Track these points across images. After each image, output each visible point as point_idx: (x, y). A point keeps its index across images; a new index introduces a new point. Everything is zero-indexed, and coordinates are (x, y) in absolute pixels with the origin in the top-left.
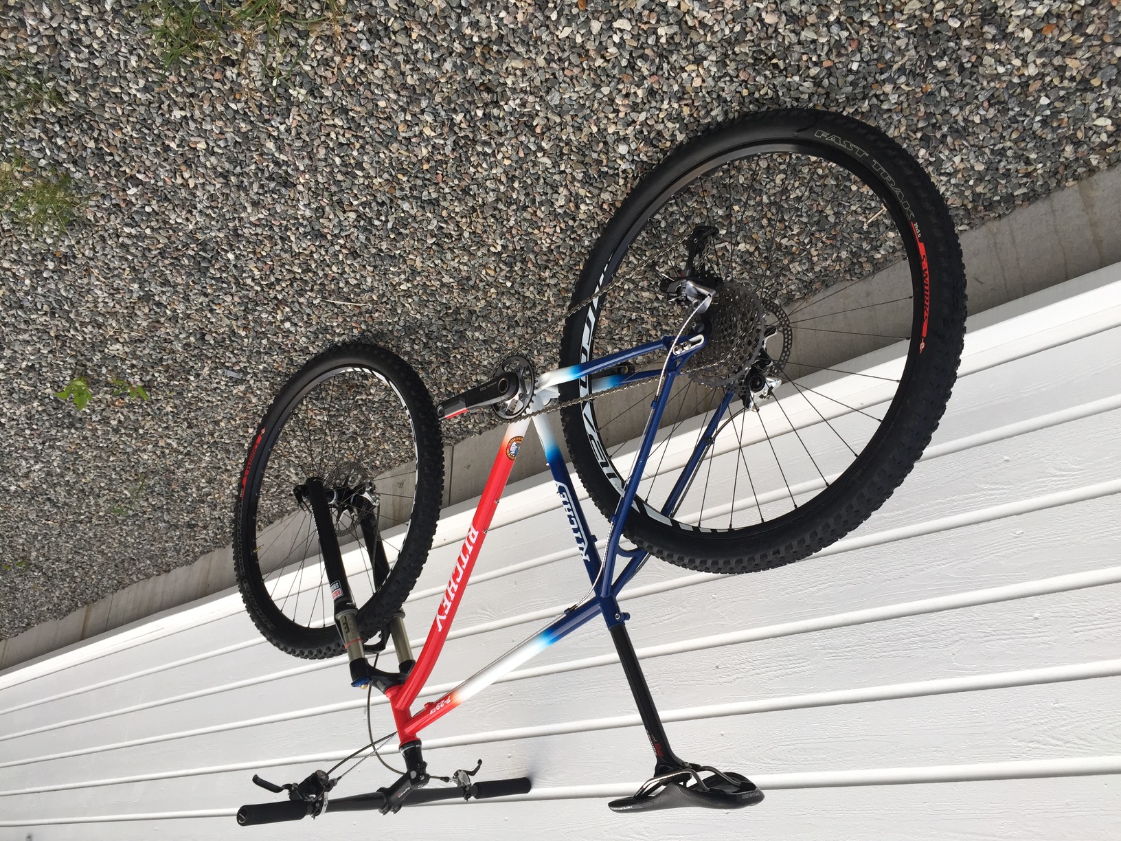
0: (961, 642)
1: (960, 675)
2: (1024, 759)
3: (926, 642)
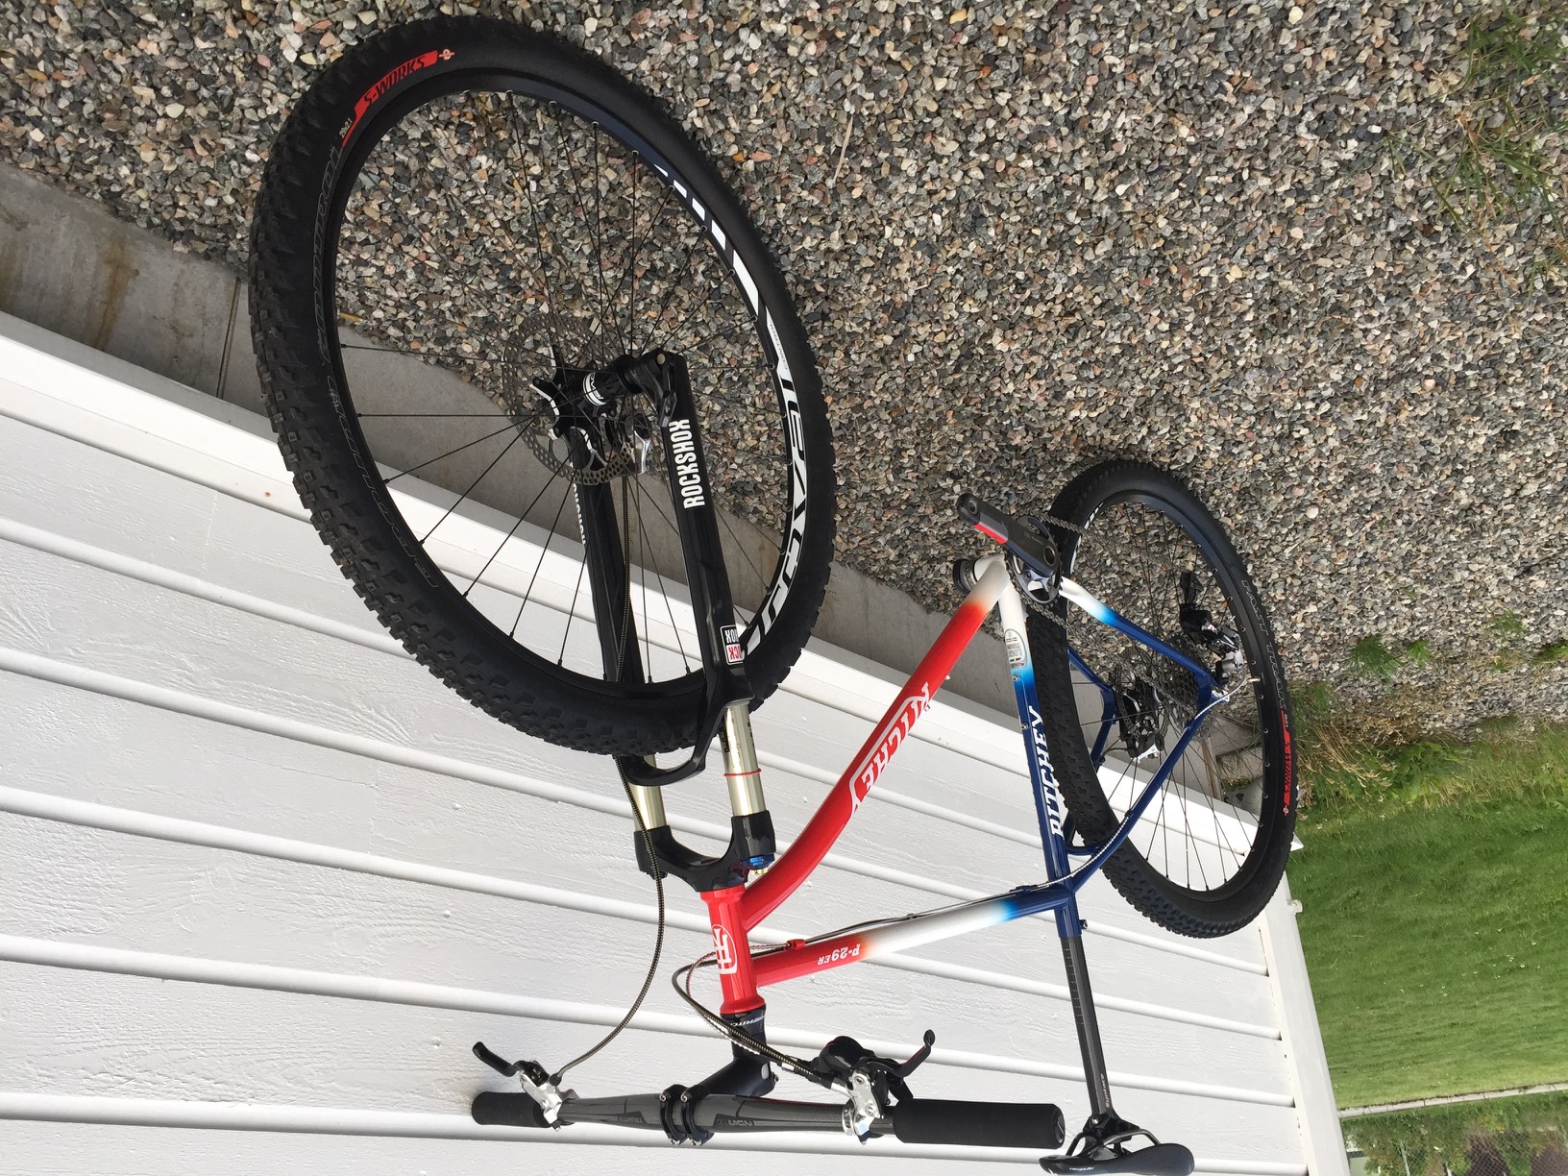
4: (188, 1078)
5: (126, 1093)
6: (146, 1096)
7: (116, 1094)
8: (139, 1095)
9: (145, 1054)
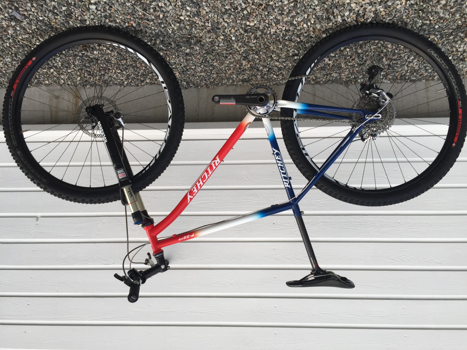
0: (373, 227)
1: (371, 237)
2: (390, 265)
3: (361, 225)
4: (101, 261)
5: (90, 264)
6: (93, 265)
7: (88, 265)
8: (92, 264)
9: (93, 257)
